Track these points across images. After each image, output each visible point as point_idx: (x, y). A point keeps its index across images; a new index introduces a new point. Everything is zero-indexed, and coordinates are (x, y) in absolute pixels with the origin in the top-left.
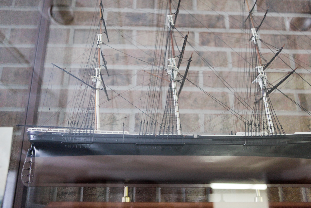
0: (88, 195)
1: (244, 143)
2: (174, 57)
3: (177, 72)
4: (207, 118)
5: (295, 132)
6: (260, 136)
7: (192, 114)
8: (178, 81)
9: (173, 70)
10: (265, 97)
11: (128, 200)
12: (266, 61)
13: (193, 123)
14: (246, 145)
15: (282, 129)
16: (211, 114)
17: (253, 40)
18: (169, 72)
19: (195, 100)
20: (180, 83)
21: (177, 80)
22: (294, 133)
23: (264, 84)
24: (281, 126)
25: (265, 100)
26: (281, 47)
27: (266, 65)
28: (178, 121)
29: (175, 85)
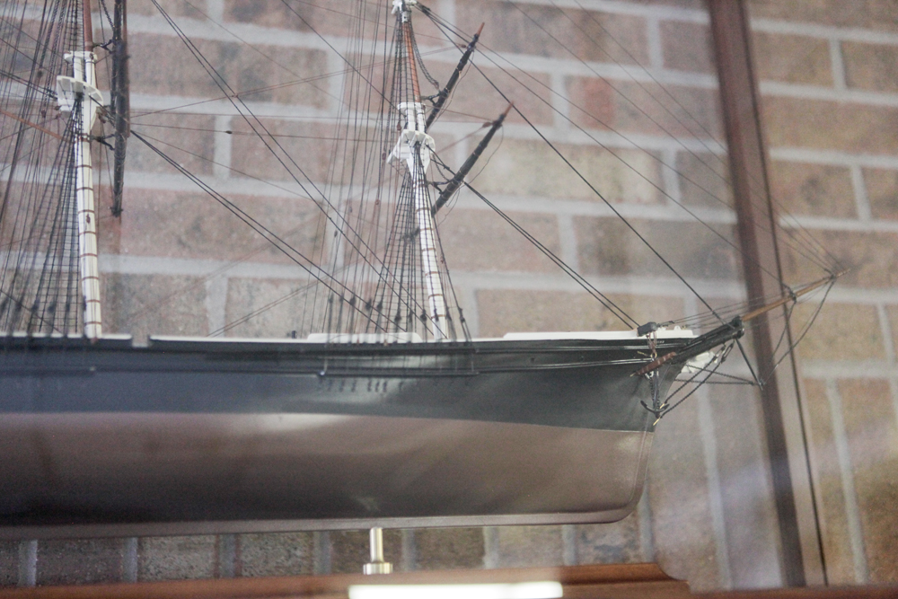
1: (322, 368)
2: (91, 48)
3: (94, 105)
4: (239, 292)
5: (505, 333)
6: (382, 344)
7: (179, 277)
8: (101, 140)
9: (79, 97)
10: (422, 212)
12: (436, 84)
13: (182, 309)
14: (326, 375)
15: (463, 320)
16: (255, 280)
17: (398, 8)
18: (65, 102)
20: (111, 148)
21: (95, 135)
22: (502, 336)
23: (421, 165)
24: (460, 310)
25: (422, 221)
26: (475, 33)
27: (436, 100)
28: (91, 289)
29: (83, 154)
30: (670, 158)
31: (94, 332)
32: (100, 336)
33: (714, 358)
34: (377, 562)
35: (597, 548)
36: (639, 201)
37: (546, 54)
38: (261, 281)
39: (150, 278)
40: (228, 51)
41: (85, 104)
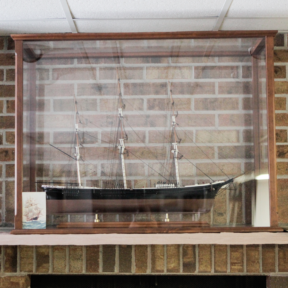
0: (73, 218)
8: (125, 153)
11: (98, 221)
13: (140, 169)
16: (153, 163)
19: (142, 153)
28: (125, 182)
29: (122, 156)
30: (242, 131)
31: (126, 188)
32: (126, 189)
33: (227, 186)
34: (167, 219)
35: (217, 213)
36: (233, 142)
37: (214, 110)
38: (154, 163)
39: (135, 164)
40: (148, 116)
41: (122, 148)
